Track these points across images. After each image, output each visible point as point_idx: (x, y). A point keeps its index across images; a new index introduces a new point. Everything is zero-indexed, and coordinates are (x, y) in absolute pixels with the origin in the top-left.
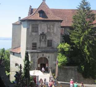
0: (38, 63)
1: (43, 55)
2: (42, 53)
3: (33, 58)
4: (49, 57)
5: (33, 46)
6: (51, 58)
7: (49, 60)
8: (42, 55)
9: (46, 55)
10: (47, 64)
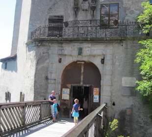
0: (64, 86)
1: (80, 52)
2: (77, 45)
3: (45, 64)
4: (103, 61)
5: (50, 28)
6: (113, 64)
7: (106, 71)
8: (76, 52)
9: (93, 53)
10: (96, 90)
